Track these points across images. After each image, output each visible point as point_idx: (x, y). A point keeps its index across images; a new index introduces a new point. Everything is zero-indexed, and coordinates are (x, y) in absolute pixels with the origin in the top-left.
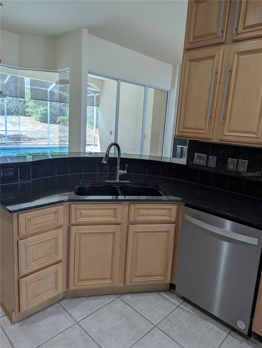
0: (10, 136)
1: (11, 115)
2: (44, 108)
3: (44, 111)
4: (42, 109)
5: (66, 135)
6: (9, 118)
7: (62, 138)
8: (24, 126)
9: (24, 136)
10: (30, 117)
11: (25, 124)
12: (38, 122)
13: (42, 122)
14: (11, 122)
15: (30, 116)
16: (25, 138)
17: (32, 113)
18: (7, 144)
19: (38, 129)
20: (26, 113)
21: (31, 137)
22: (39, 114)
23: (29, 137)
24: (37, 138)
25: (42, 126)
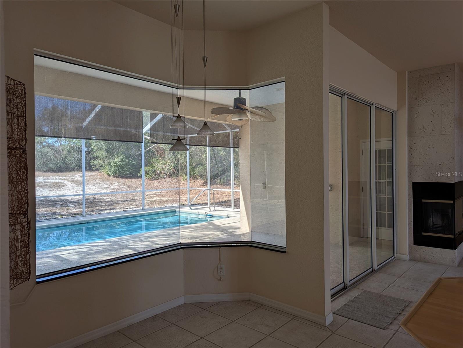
0: (79, 201)
1: (71, 171)
2: (120, 157)
3: (120, 161)
4: (117, 159)
5: (157, 193)
6: (70, 176)
7: (154, 197)
8: (93, 185)
9: (99, 199)
10: (98, 172)
11: (95, 182)
12: (111, 177)
13: (117, 177)
14: (73, 181)
15: (97, 170)
16: (101, 202)
17: (101, 167)
18: (85, 215)
19: (115, 187)
20: (93, 167)
21: (109, 200)
22: (113, 167)
23: (107, 200)
24: (119, 201)
25: (119, 183)
